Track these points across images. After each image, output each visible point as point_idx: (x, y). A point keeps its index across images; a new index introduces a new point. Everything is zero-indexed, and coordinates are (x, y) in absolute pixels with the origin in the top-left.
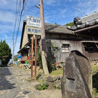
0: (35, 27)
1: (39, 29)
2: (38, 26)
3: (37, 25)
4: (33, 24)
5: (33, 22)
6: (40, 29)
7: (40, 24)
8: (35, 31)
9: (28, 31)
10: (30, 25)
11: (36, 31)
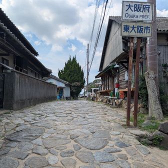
0: (139, 22)
1: (146, 25)
2: (144, 19)
3: (143, 16)
4: (134, 16)
5: (134, 12)
6: (148, 25)
7: (148, 14)
8: (138, 29)
9: (123, 30)
10: (128, 18)
11: (140, 30)
